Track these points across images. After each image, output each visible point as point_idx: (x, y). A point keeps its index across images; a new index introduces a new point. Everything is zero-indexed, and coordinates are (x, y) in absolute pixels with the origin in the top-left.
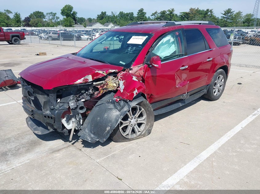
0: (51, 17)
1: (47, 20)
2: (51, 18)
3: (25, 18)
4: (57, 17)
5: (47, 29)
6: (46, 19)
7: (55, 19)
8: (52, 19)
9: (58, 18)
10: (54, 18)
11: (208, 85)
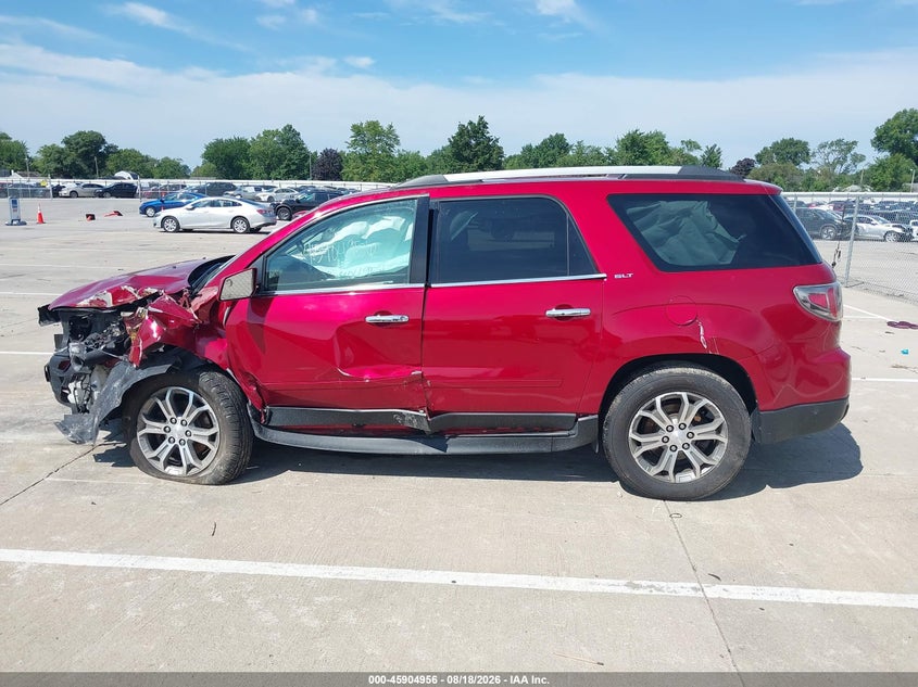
0: (831, 158)
1: (814, 167)
2: (831, 160)
3: (739, 162)
4: (855, 155)
5: (792, 196)
6: (814, 164)
7: (849, 161)
8: (833, 165)
9: (858, 159)
10: (845, 159)
11: (579, 416)
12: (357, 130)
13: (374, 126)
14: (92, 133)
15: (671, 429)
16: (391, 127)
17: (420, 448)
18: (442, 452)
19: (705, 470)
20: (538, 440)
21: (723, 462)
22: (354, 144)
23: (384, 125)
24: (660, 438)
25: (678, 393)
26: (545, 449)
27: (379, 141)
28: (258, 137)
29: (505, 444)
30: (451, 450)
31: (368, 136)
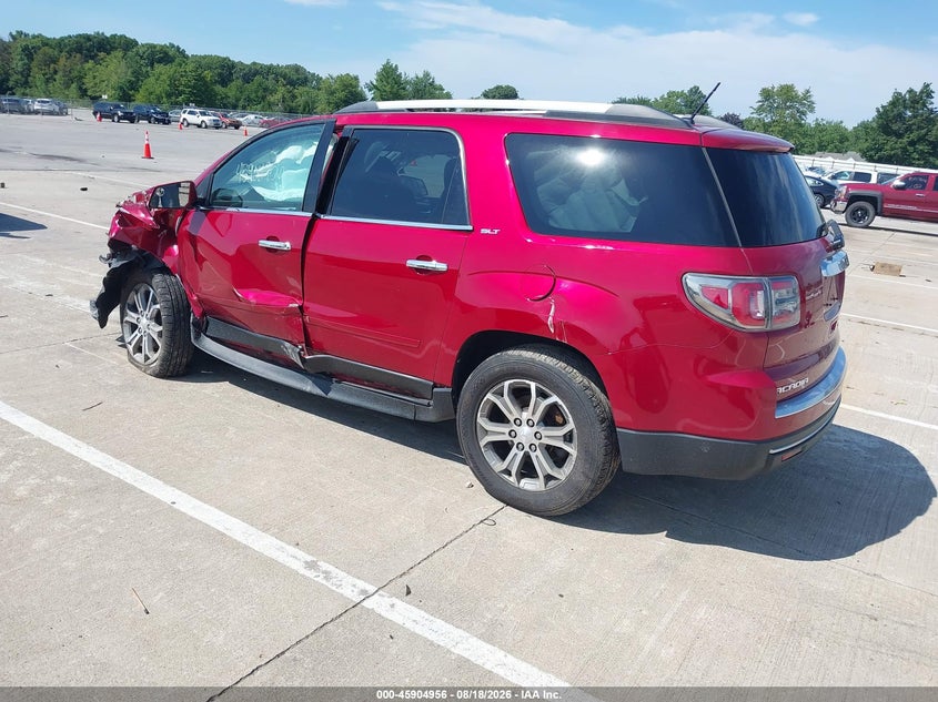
11: (435, 386)
12: (767, 94)
13: (787, 92)
14: (508, 87)
15: (518, 422)
16: (808, 91)
17: (308, 386)
18: (323, 394)
19: (552, 483)
20: (405, 404)
21: (569, 478)
22: (760, 110)
23: (800, 90)
24: (507, 430)
25: (527, 382)
26: (410, 416)
27: (789, 107)
28: (662, 98)
29: (376, 400)
30: (332, 395)
31: (778, 100)
